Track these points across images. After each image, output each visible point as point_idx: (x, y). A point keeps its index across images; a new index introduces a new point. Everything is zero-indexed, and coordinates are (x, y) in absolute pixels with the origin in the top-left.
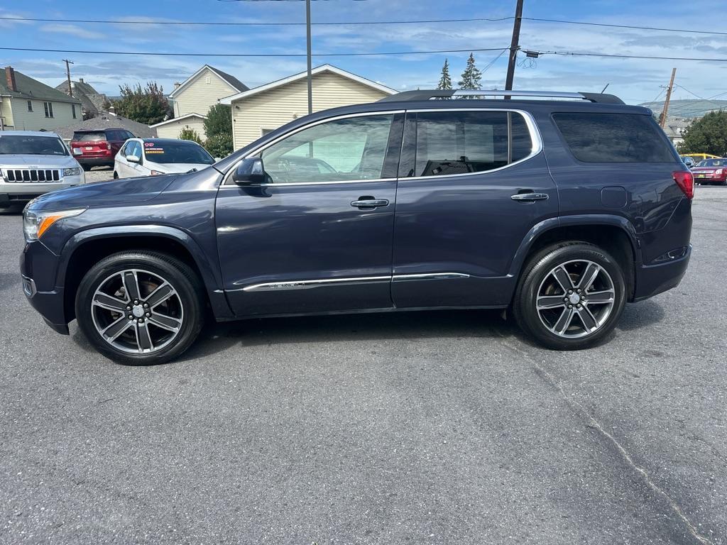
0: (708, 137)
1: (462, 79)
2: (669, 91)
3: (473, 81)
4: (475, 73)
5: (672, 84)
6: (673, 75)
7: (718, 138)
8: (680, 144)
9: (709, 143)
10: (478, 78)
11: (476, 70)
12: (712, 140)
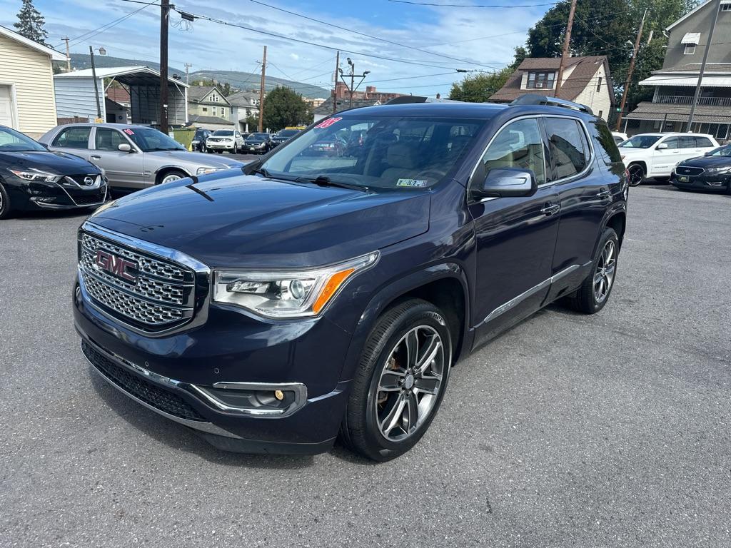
0: (278, 110)
1: (18, 21)
2: (264, 66)
3: (34, 25)
4: (35, 15)
5: (265, 60)
6: (265, 52)
7: (286, 111)
8: (257, 115)
9: (280, 115)
10: (41, 22)
11: (36, 12)
12: (282, 113)
